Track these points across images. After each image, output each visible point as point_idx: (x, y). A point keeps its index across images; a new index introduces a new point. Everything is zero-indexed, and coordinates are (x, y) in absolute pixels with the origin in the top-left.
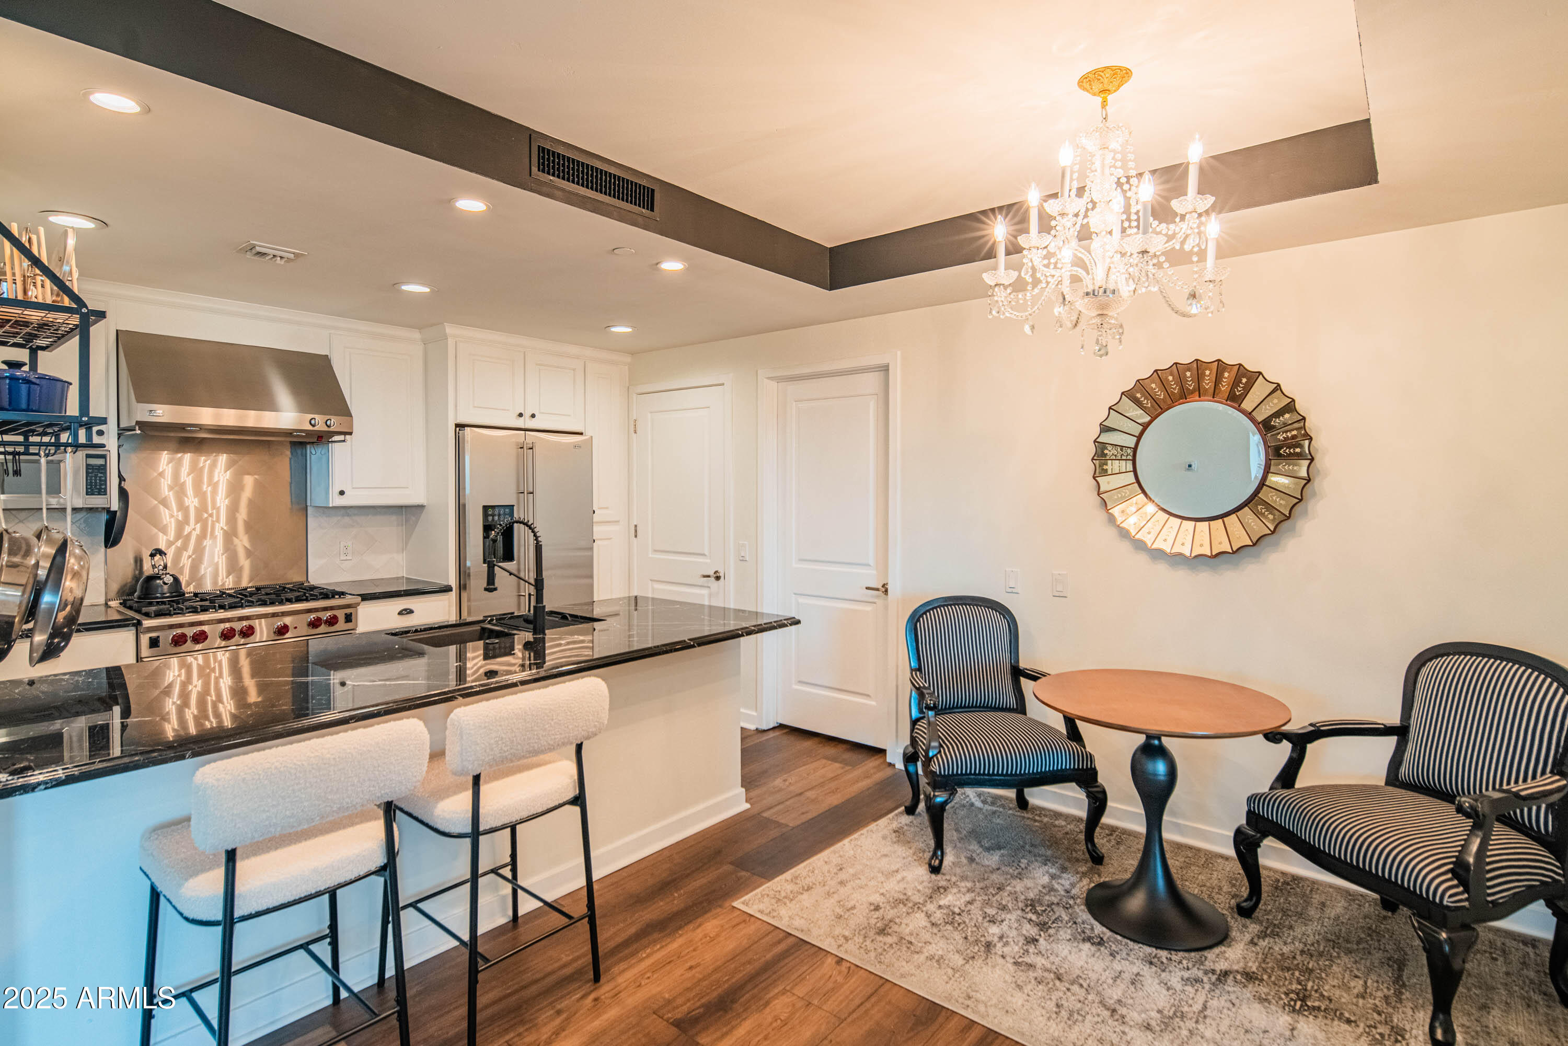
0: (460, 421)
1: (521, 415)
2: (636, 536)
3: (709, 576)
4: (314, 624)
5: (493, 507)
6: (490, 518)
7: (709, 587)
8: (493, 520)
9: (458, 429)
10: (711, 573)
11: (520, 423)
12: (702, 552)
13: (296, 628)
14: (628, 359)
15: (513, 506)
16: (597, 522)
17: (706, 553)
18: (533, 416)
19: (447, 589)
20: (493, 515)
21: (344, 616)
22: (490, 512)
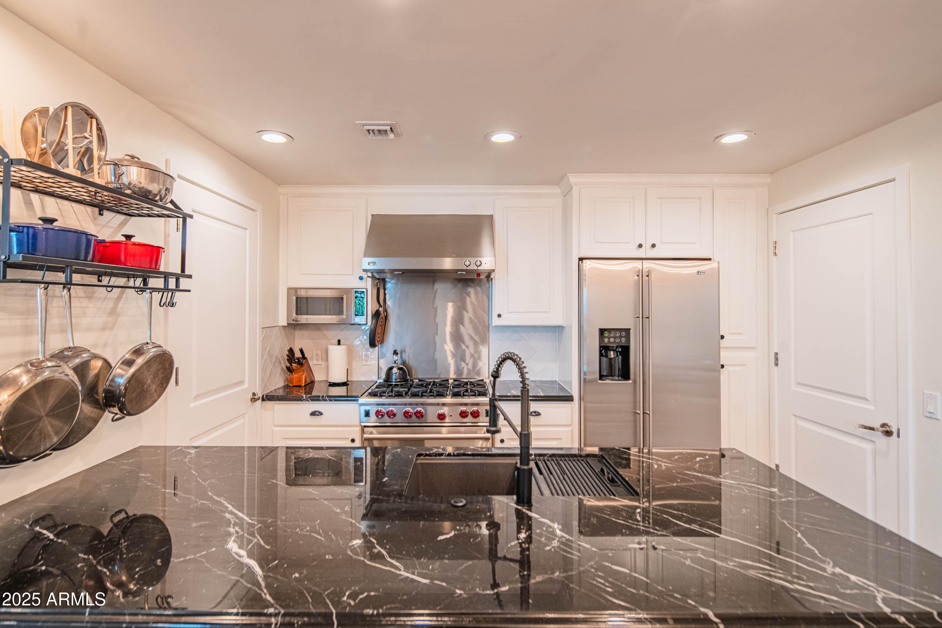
0: (582, 256)
1: (640, 246)
2: (777, 365)
3: (872, 429)
4: (463, 414)
5: (610, 330)
6: (606, 340)
7: (874, 442)
8: (609, 341)
9: (580, 262)
10: (877, 424)
11: (641, 253)
12: (863, 396)
13: (451, 416)
14: (767, 179)
15: (629, 329)
16: (723, 348)
17: (868, 396)
18: (653, 246)
19: (569, 399)
20: (609, 338)
21: (485, 412)
22: (606, 334)
